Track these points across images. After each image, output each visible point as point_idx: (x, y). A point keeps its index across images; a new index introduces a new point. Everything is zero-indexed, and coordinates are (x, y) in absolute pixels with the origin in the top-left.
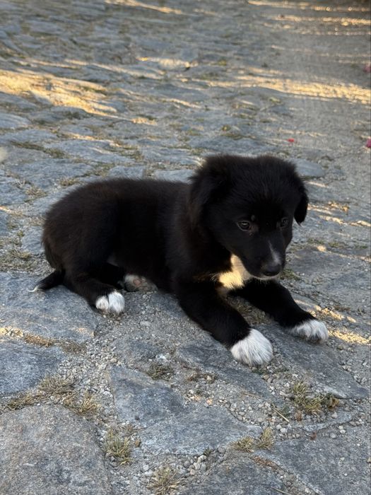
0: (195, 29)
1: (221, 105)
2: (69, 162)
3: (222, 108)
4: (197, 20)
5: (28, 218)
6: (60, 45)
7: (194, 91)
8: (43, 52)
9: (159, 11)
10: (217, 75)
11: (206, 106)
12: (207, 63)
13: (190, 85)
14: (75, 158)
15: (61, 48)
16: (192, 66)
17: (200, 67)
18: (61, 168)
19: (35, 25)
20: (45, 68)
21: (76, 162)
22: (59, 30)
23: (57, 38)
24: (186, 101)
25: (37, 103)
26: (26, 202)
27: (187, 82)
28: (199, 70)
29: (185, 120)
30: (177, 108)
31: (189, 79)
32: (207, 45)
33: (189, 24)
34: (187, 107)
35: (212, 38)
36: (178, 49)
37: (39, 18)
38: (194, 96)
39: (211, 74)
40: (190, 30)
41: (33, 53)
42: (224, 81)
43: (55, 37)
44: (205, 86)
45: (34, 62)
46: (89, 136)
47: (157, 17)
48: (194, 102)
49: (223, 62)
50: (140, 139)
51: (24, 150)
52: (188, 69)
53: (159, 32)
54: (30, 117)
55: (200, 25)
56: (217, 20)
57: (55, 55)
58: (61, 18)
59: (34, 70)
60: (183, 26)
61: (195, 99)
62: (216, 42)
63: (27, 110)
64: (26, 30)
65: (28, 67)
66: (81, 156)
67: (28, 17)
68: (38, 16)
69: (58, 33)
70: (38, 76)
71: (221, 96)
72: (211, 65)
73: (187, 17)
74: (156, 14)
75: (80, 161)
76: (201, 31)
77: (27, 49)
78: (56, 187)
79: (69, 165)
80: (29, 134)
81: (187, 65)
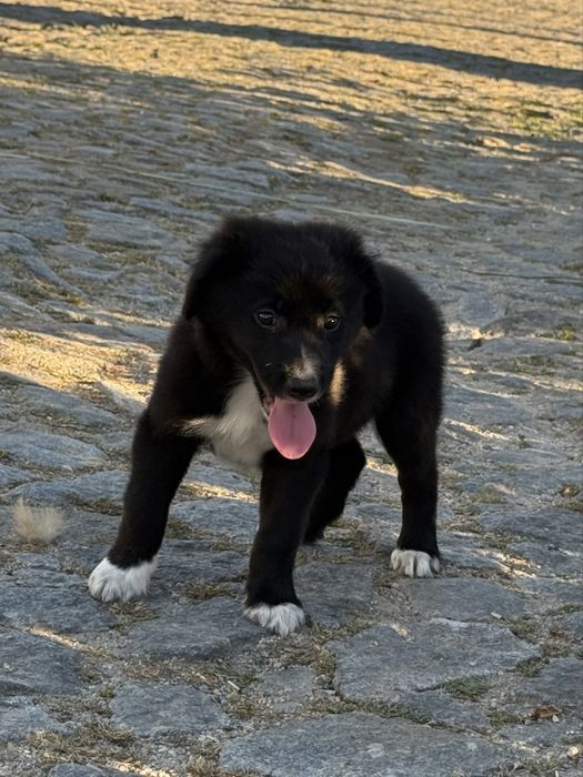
0: (498, 243)
1: (558, 435)
2: (201, 549)
3: (561, 443)
4: (505, 220)
5: (118, 662)
6: (161, 273)
7: (493, 400)
8: (121, 290)
9: (408, 194)
10: (551, 363)
11: (522, 437)
12: (529, 332)
13: (482, 383)
14: (215, 540)
15: (164, 280)
16: (488, 337)
17: (508, 341)
18: (185, 559)
19: (99, 222)
20: (127, 328)
21: (217, 548)
22: (157, 236)
23: (153, 258)
24: (472, 422)
25: (117, 411)
26: (112, 628)
27: (475, 378)
28: (508, 349)
29: (471, 467)
30: (451, 438)
31: (480, 368)
32: (529, 288)
33: (483, 231)
34: (474, 437)
35: (542, 269)
36: (454, 293)
37: (107, 205)
38: (492, 412)
39: (537, 361)
40: (485, 247)
41: (96, 293)
42: (567, 378)
43: (149, 252)
44: (521, 388)
45: (101, 314)
46: (245, 491)
47: (401, 210)
48: (489, 427)
49: (568, 333)
50: (364, 505)
51: (96, 516)
52: (478, 343)
53: (405, 249)
54: (105, 444)
55: (511, 233)
56: (556, 224)
57: (151, 299)
58: (161, 204)
59: (103, 333)
60: (467, 235)
61: (495, 418)
62: (550, 280)
63: (95, 426)
64: (77, 234)
65: (87, 325)
66: (230, 535)
67: (77, 200)
68: (104, 198)
69: (157, 242)
70: (117, 349)
71: (559, 414)
72: (536, 338)
73: (476, 213)
74: (399, 202)
75: (226, 547)
76: (511, 249)
77: (82, 281)
78: (176, 600)
79: (202, 554)
80: (105, 483)
81: (477, 335)
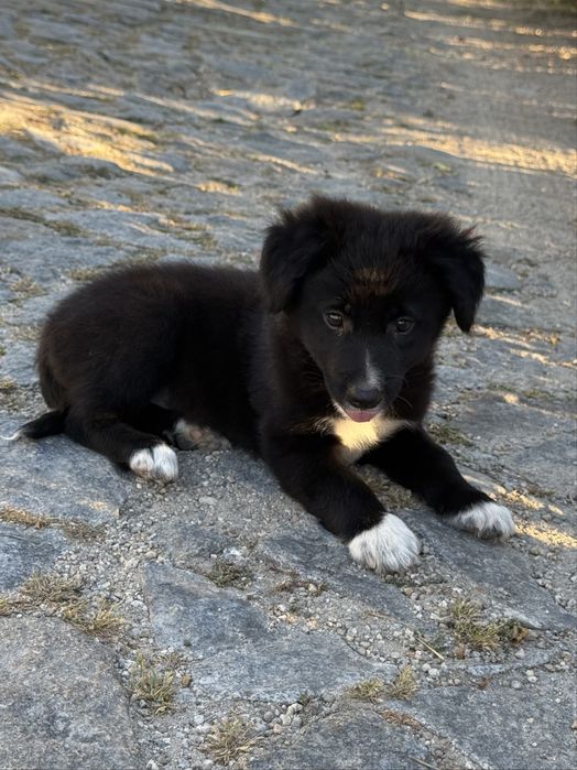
0: (313, 50)
1: (352, 171)
2: (87, 244)
3: (354, 175)
4: (317, 36)
5: (12, 328)
6: (80, 60)
7: (306, 147)
8: (51, 71)
9: (253, 20)
10: (347, 124)
11: (326, 172)
12: (330, 105)
13: (299, 136)
14: (98, 238)
15: (82, 65)
16: (304, 108)
17: (319, 111)
18: (73, 251)
19: (38, 26)
20: (52, 95)
21: (99, 244)
22: (79, 37)
23: (75, 50)
24: (292, 161)
25: (36, 148)
26: (10, 302)
27: (295, 133)
28: (317, 115)
29: (291, 191)
30: (277, 172)
31: (298, 127)
32: (333, 77)
33: (303, 42)
34: (293, 171)
35: (342, 65)
36: (281, 80)
37: (46, 16)
38: (305, 155)
39: (338, 123)
40: (304, 51)
41: (32, 71)
42: (358, 134)
43: (72, 47)
44: (327, 141)
45: (33, 84)
46: (125, 205)
47: (250, 28)
48: (305, 164)
49: (358, 105)
50: (212, 215)
51: (11, 220)
52: (298, 112)
53: (250, 51)
54: (24, 170)
55: (321, 44)
56: (350, 39)
57: (71, 77)
58: (84, 17)
59: (34, 97)
60: (293, 44)
61: (308, 159)
62: (348, 72)
63: (18, 158)
64: (22, 33)
65: (23, 91)
66: (109, 234)
67: (26, 12)
68: (45, 12)
69: (79, 41)
70: (40, 107)
71: (353, 156)
72: (337, 108)
73: (299, 31)
74: (247, 23)
75: (107, 244)
76: (322, 53)
77: (23, 64)
78: (64, 281)
79: (87, 248)
80: (19, 197)
81: (297, 106)
